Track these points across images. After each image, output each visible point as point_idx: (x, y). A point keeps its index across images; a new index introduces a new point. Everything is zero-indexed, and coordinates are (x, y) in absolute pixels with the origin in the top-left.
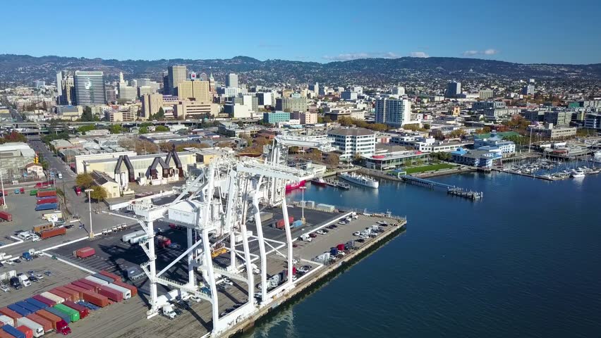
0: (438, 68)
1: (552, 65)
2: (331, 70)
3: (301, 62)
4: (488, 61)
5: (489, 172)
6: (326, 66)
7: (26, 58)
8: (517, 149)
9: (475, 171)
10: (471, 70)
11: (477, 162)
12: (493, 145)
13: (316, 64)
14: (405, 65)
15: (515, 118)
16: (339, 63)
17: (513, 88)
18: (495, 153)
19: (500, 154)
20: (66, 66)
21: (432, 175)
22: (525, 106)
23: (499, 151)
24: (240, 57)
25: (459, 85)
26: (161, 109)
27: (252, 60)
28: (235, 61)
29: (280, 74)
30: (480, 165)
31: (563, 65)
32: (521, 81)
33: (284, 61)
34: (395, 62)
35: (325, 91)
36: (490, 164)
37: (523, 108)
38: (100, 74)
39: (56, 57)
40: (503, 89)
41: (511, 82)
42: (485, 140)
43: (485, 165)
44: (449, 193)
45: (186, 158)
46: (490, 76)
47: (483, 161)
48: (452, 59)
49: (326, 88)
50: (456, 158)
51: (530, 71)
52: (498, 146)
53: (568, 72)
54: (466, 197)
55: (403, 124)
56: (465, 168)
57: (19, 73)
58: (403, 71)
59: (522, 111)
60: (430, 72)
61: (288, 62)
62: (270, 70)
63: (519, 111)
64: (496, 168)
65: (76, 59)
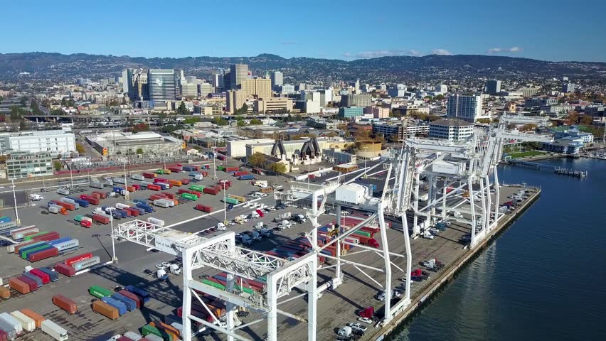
0: (465, 66)
1: (583, 63)
2: (358, 68)
3: (326, 60)
4: (517, 59)
5: (577, 158)
6: (353, 64)
7: (56, 56)
8: (595, 140)
9: (565, 157)
10: (500, 68)
11: (566, 150)
12: (575, 136)
13: (341, 61)
14: (432, 63)
15: (572, 114)
16: (365, 61)
17: (549, 86)
18: (578, 143)
19: (582, 143)
20: (96, 64)
21: (531, 160)
22: (578, 103)
23: (581, 141)
24: (265, 55)
25: (499, 83)
26: (245, 104)
27: (277, 57)
28: (260, 59)
29: (308, 71)
30: (568, 152)
31: (593, 63)
32: (555, 79)
33: (309, 59)
34: (421, 60)
35: (367, 88)
36: (577, 150)
37: (576, 105)
38: (171, 72)
39: (84, 54)
40: (539, 87)
41: (544, 80)
42: (565, 131)
43: (573, 152)
44: (556, 172)
45: (322, 144)
46: (520, 74)
47: (571, 149)
48: (479, 56)
49: (367, 85)
50: (545, 146)
51: (560, 69)
52: (579, 137)
53: (599, 70)
54: (574, 175)
55: (476, 118)
56: (556, 155)
57: (51, 71)
58: (431, 69)
59: (577, 107)
60: (459, 70)
61: (313, 60)
62: (297, 68)
63: (574, 107)
64: (582, 154)
65: (104, 57)
